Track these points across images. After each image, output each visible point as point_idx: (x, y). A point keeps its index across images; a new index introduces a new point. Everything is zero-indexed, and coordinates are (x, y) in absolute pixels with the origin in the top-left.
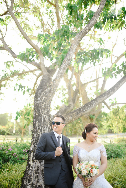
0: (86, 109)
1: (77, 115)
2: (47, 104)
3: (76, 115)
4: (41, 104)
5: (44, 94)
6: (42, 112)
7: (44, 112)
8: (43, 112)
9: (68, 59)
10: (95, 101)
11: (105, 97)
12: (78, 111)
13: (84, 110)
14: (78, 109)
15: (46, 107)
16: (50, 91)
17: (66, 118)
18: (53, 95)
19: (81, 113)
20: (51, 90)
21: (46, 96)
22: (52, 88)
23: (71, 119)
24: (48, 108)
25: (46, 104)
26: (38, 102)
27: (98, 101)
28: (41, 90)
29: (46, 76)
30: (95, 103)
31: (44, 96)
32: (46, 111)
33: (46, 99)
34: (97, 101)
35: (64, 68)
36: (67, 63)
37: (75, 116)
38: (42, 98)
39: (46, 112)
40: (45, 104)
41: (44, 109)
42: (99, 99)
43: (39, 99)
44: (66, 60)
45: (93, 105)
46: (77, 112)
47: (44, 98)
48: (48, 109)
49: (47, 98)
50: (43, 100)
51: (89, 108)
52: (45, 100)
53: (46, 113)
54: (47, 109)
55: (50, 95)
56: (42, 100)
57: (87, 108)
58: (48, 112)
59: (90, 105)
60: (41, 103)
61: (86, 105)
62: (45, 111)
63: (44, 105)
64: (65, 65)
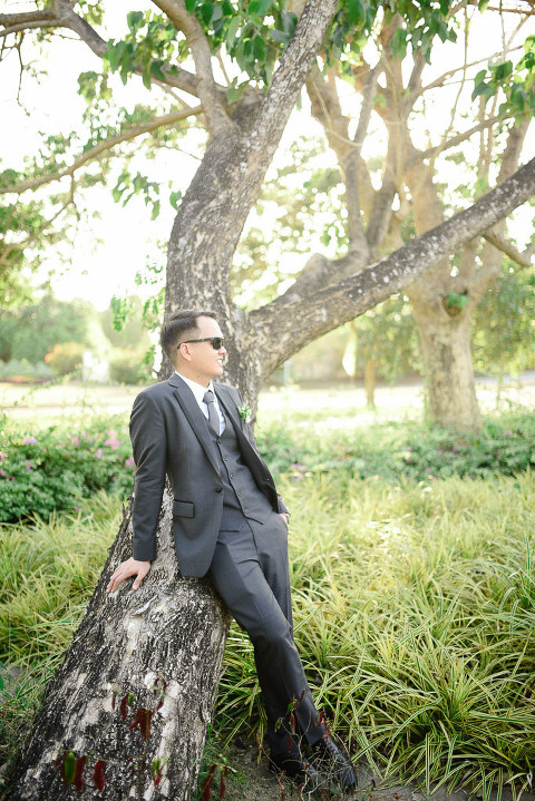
0: (395, 272)
1: (353, 299)
2: (215, 264)
3: (347, 301)
4: (189, 264)
5: (204, 220)
6: (191, 297)
7: (201, 297)
8: (197, 296)
9: (301, 55)
10: (438, 236)
11: (486, 215)
12: (358, 285)
13: (386, 279)
14: (361, 275)
15: (210, 277)
16: (225, 209)
17: (303, 317)
18: (240, 222)
19: (372, 293)
20: (228, 200)
21: (211, 230)
22: (235, 193)
23: (324, 319)
24: (219, 277)
25: (211, 261)
26: (179, 257)
27: (456, 235)
28: (196, 202)
29: (224, 136)
30: (442, 245)
31: (202, 227)
32: (210, 291)
33: (210, 242)
34: (449, 236)
35: (284, 100)
36: (297, 74)
37: (345, 303)
38: (195, 239)
39: (210, 295)
40: (204, 261)
41: (201, 285)
42: (459, 226)
43: (183, 241)
44: (291, 61)
45: (431, 253)
46: (351, 288)
47: (200, 237)
48: (220, 284)
49: (213, 236)
50: (197, 245)
51: (408, 269)
52: (204, 245)
53: (211, 299)
54: (215, 283)
55: (227, 225)
56: (193, 245)
57: (398, 269)
58: (217, 294)
59: (413, 256)
60: (190, 258)
61: (396, 257)
62: (206, 292)
63: (200, 267)
64: (286, 83)
